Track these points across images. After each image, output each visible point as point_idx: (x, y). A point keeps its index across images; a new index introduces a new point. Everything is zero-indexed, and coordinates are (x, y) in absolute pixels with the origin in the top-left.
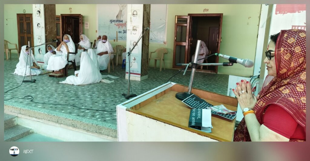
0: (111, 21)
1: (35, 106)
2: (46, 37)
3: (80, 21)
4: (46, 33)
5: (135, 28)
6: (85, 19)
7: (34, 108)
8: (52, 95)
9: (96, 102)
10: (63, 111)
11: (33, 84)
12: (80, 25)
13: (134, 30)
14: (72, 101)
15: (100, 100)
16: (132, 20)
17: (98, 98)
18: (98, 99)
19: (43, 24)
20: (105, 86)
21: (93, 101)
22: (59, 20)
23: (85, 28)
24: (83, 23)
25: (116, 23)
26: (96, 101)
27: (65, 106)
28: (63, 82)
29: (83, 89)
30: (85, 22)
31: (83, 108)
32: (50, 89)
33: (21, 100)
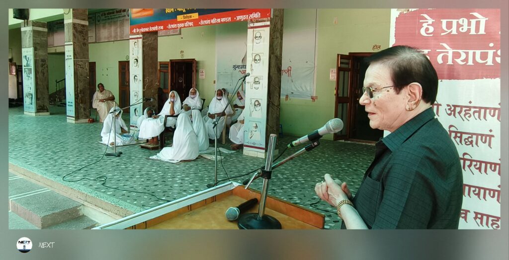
0: (235, 67)
1: (104, 192)
2: (144, 92)
3: (194, 69)
4: (144, 88)
5: (257, 80)
6: (201, 65)
7: (102, 195)
8: (132, 176)
9: (185, 191)
10: (135, 202)
11: (116, 159)
12: (194, 74)
13: (255, 82)
14: (154, 187)
15: (192, 188)
16: (253, 68)
17: (191, 183)
18: (191, 185)
19: (140, 77)
20: (210, 164)
21: (182, 188)
22: (168, 67)
23: (200, 77)
24: (197, 71)
25: (241, 70)
26: (185, 188)
27: (140, 194)
28: (154, 157)
29: (177, 168)
30: (200, 70)
31: (164, 198)
32: (133, 167)
33: (91, 183)
